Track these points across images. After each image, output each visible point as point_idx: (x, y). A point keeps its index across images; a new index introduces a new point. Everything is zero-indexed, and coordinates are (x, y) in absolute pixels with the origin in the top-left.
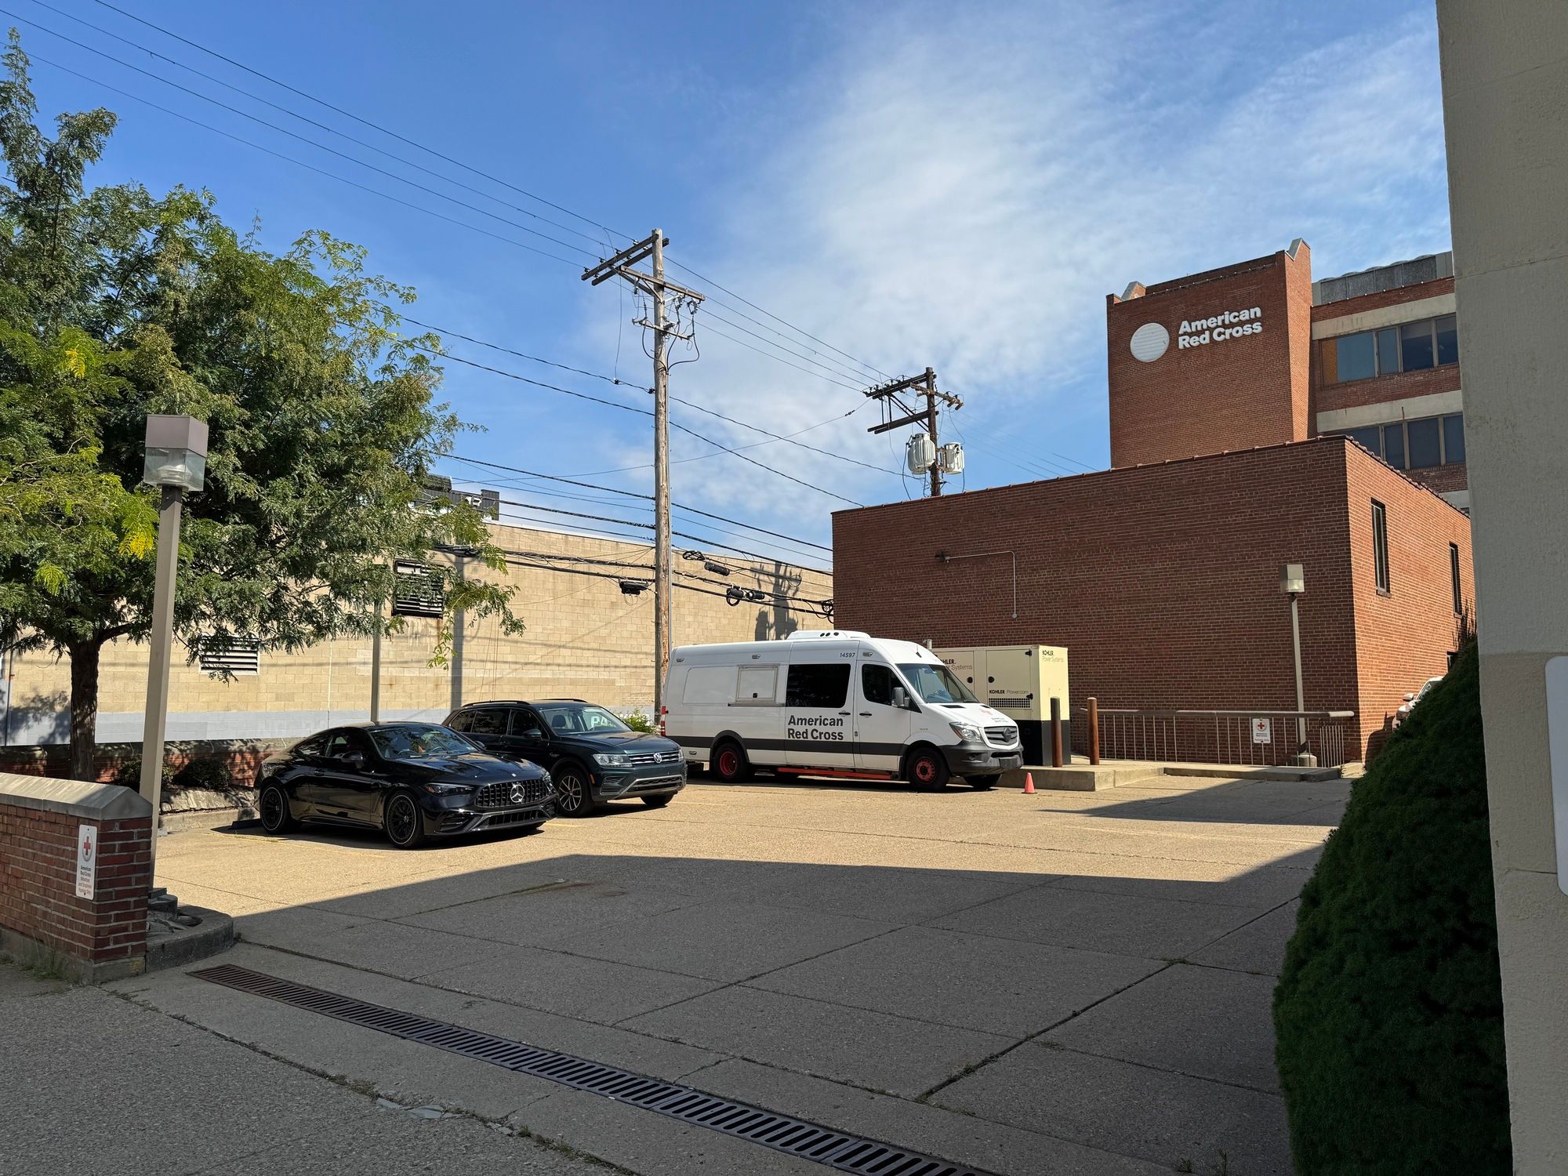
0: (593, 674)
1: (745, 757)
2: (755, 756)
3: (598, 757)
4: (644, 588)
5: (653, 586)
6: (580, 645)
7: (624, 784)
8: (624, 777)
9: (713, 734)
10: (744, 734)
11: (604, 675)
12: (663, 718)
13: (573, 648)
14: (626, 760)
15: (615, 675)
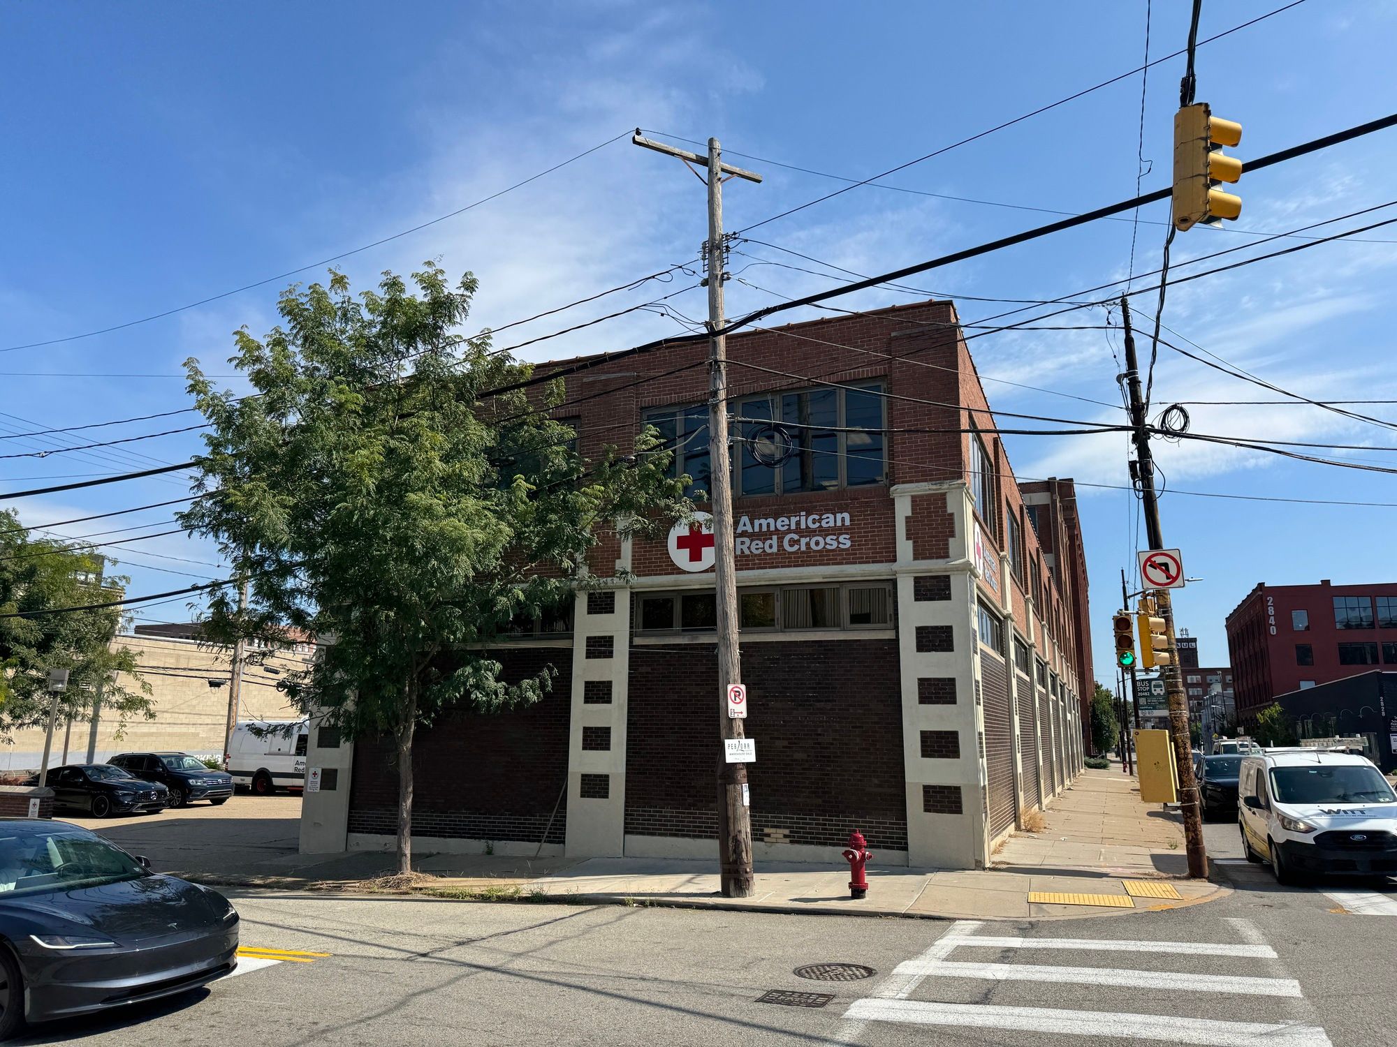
0: (184, 729)
1: (271, 782)
2: (277, 781)
3: (191, 781)
4: (223, 684)
5: (229, 683)
6: (177, 710)
7: (202, 793)
8: (203, 790)
9: (255, 770)
10: (271, 770)
11: (192, 730)
12: (227, 760)
13: (173, 712)
14: (204, 782)
15: (199, 730)
